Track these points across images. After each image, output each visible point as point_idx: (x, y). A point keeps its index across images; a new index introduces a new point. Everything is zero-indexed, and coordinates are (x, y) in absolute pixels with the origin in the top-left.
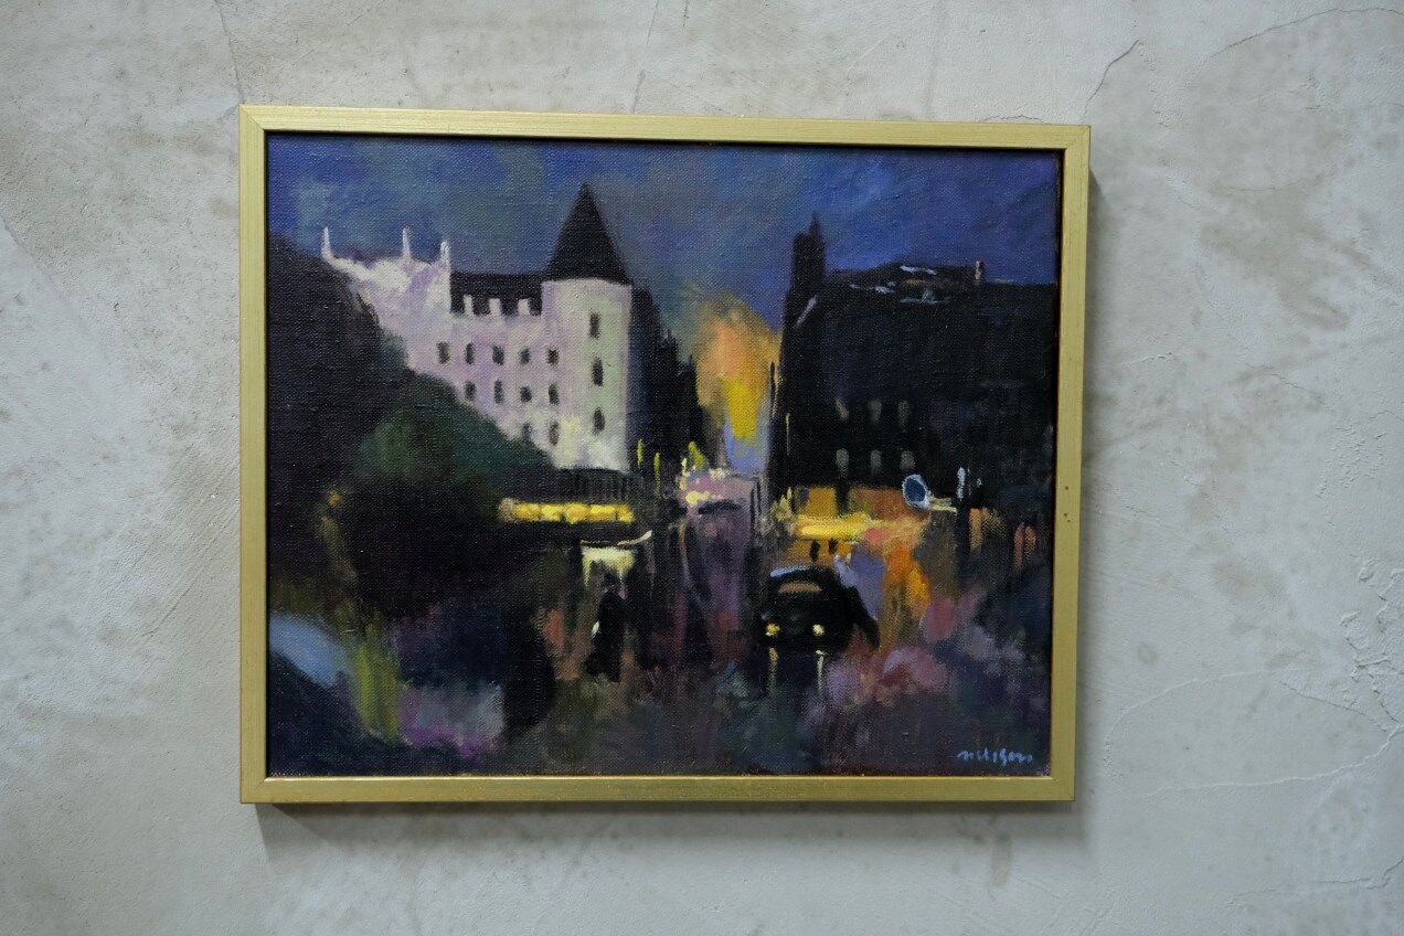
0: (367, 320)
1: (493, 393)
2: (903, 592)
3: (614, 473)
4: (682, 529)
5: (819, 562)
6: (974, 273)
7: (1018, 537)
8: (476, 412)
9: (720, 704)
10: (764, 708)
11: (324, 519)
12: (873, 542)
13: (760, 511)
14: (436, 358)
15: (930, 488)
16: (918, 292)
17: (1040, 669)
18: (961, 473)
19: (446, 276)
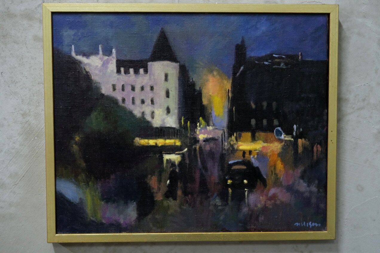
0: (87, 77)
1: (131, 101)
2: (275, 168)
3: (174, 128)
4: (198, 147)
5: (245, 158)
6: (299, 57)
7: (315, 149)
8: (126, 108)
9: (211, 208)
10: (227, 209)
11: (74, 146)
12: (264, 151)
13: (225, 141)
14: (111, 89)
15: (284, 132)
16: (279, 64)
17: (323, 194)
18: (295, 127)
19: (114, 61)
